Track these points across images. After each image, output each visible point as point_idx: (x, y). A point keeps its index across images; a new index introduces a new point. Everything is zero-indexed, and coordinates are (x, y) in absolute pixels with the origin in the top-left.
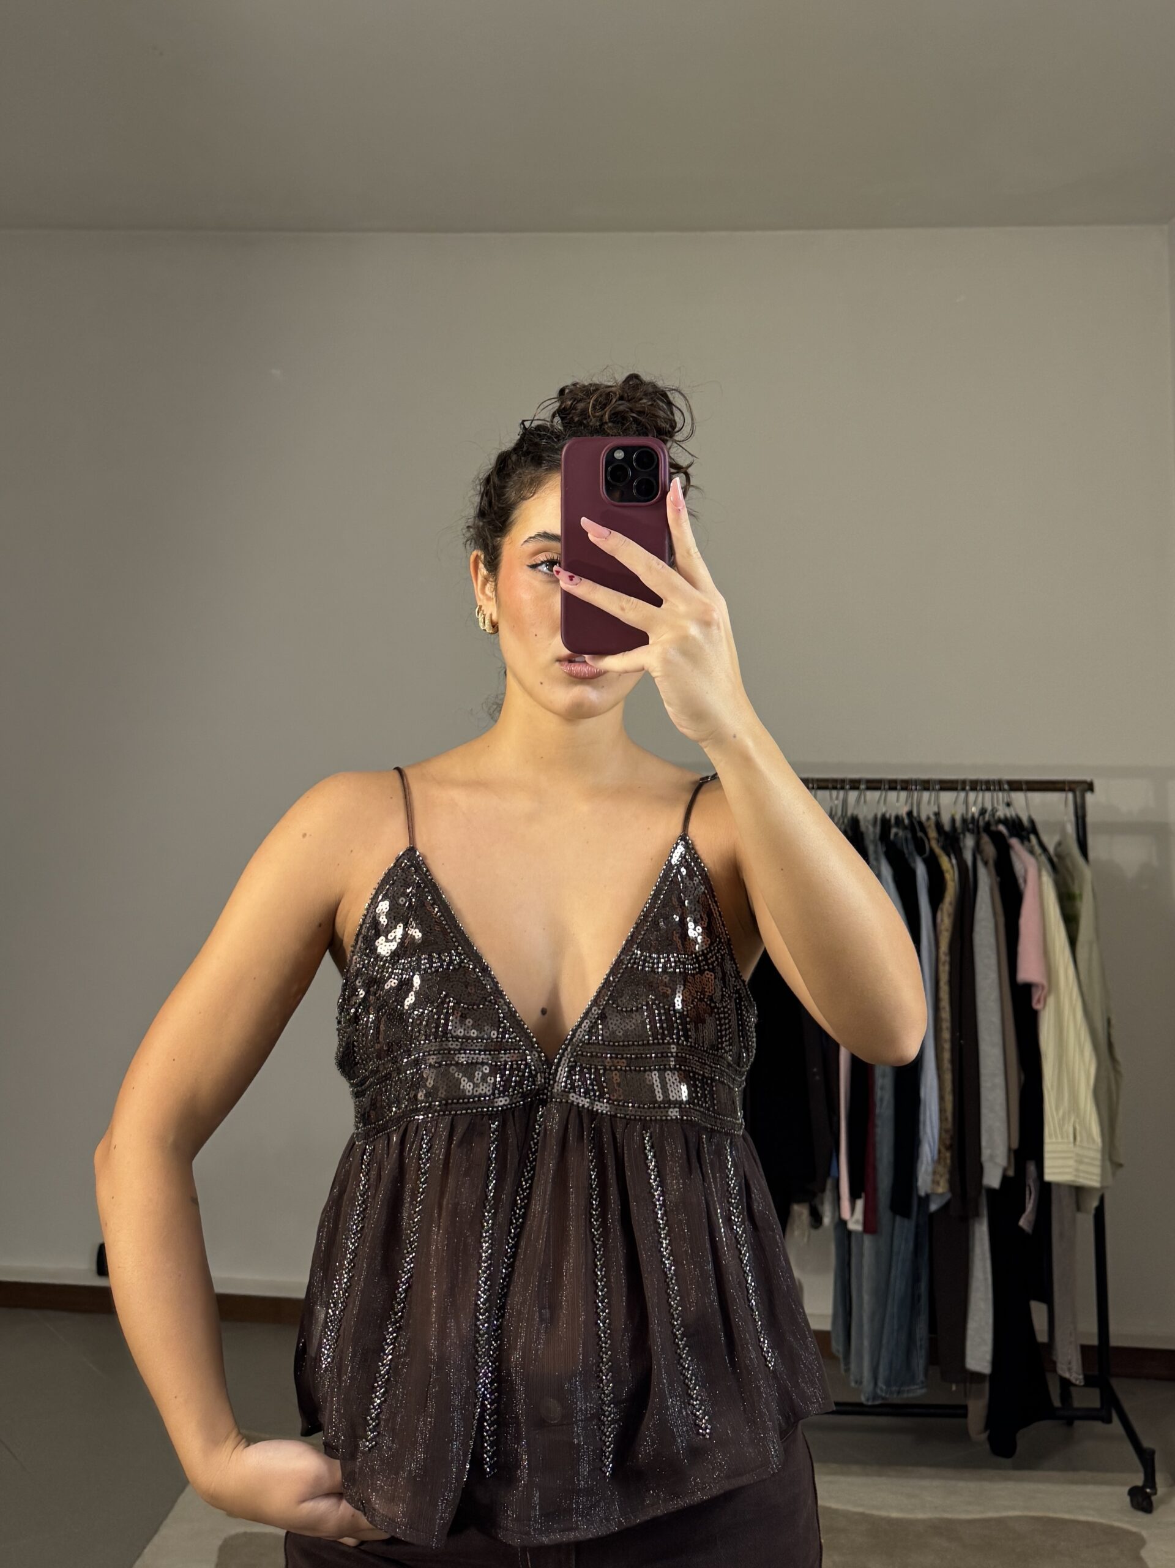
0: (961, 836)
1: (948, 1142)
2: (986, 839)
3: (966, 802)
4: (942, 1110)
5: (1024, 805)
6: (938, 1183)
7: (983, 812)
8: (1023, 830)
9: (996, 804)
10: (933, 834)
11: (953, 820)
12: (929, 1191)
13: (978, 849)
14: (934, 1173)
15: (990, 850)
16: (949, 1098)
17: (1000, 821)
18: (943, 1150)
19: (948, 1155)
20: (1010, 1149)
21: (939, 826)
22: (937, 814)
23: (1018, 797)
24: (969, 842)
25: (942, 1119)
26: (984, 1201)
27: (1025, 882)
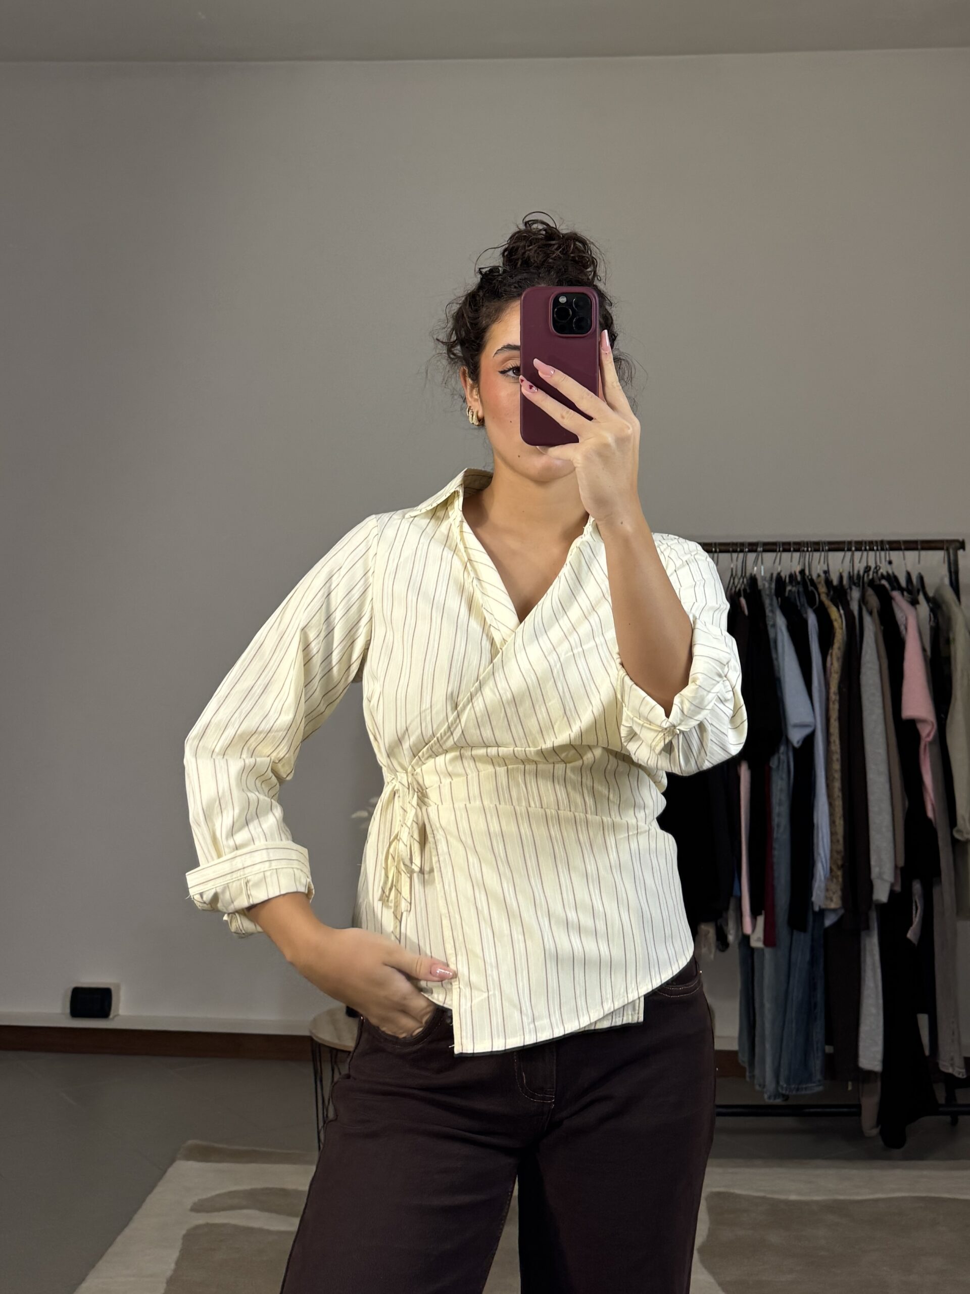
0: (849, 590)
1: (840, 863)
2: (870, 592)
3: (852, 560)
4: (833, 834)
5: (902, 562)
6: (831, 900)
7: (867, 569)
9: (879, 562)
10: (823, 589)
11: (841, 577)
12: (823, 907)
13: (863, 600)
14: (827, 890)
15: (873, 600)
16: (840, 823)
17: (883, 577)
18: (835, 868)
19: (840, 873)
20: (896, 867)
21: (828, 582)
22: (826, 572)
24: (855, 594)
25: (833, 842)
26: (874, 916)
27: (906, 629)
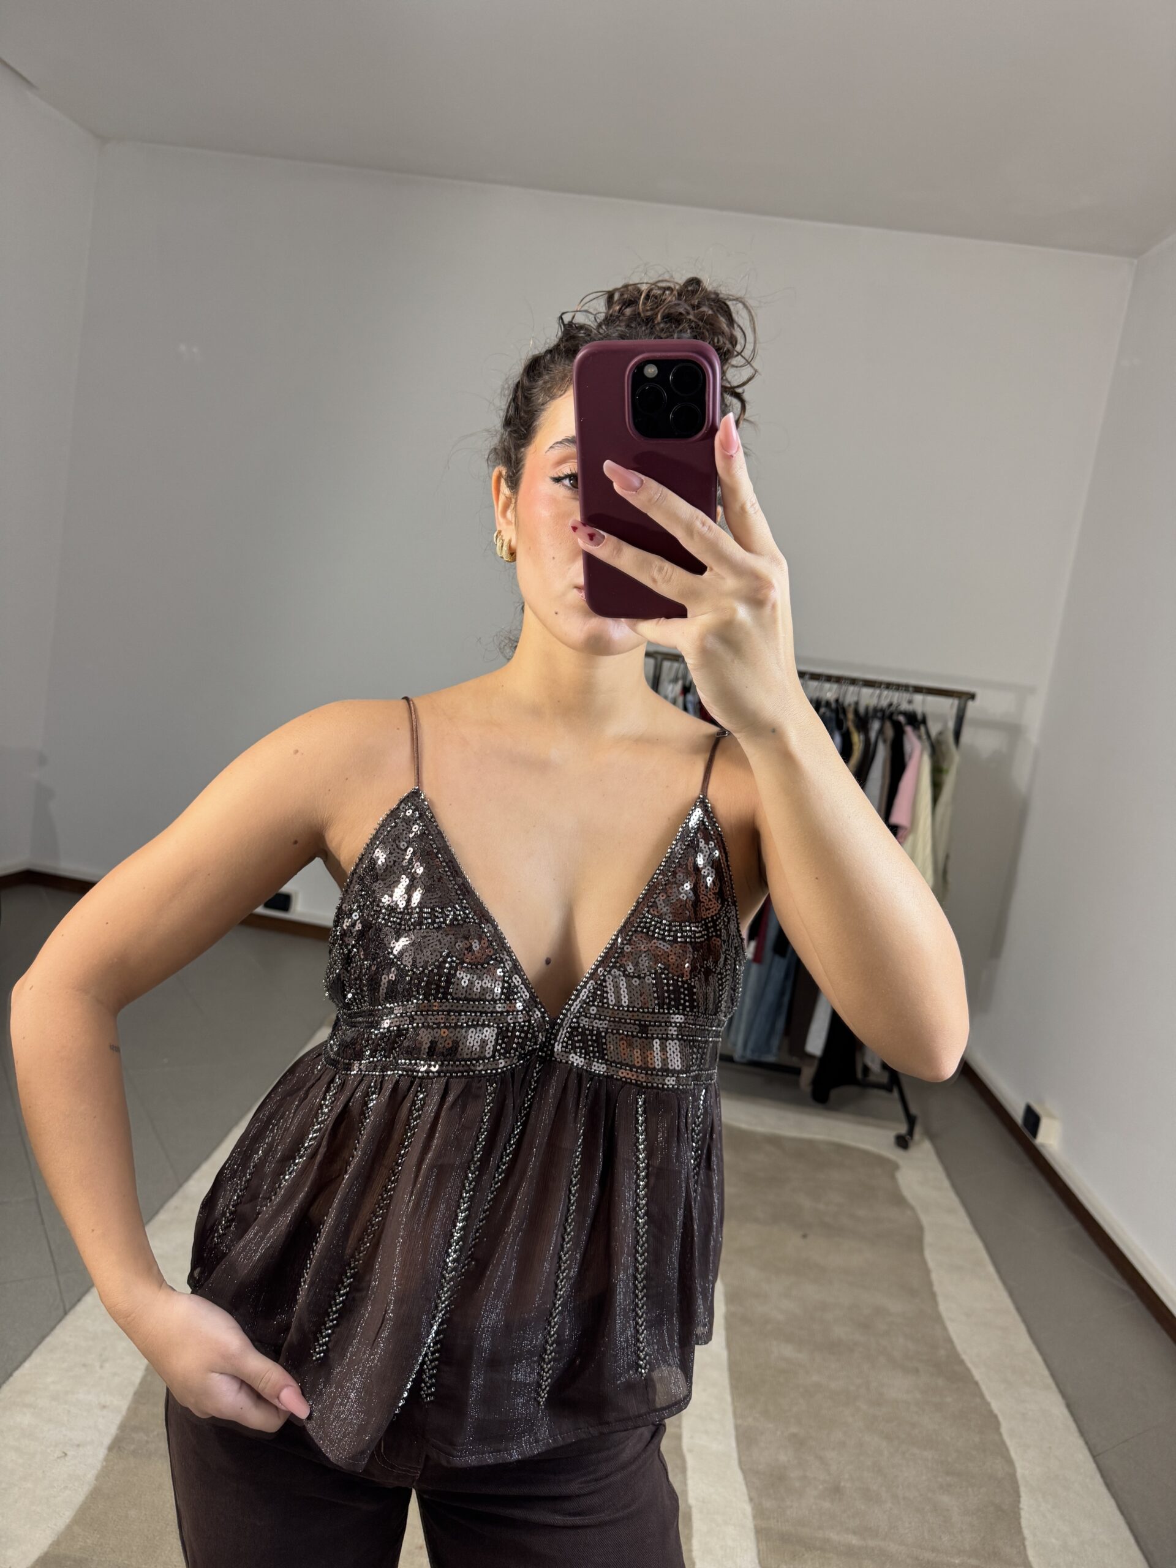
0: (871, 720)
2: (888, 723)
3: (879, 696)
5: (920, 704)
7: (890, 705)
8: (916, 721)
9: (901, 701)
10: (851, 716)
11: (867, 708)
13: (881, 731)
15: (890, 732)
21: (856, 712)
22: (857, 703)
23: (918, 698)
24: (876, 726)
27: (910, 757)
